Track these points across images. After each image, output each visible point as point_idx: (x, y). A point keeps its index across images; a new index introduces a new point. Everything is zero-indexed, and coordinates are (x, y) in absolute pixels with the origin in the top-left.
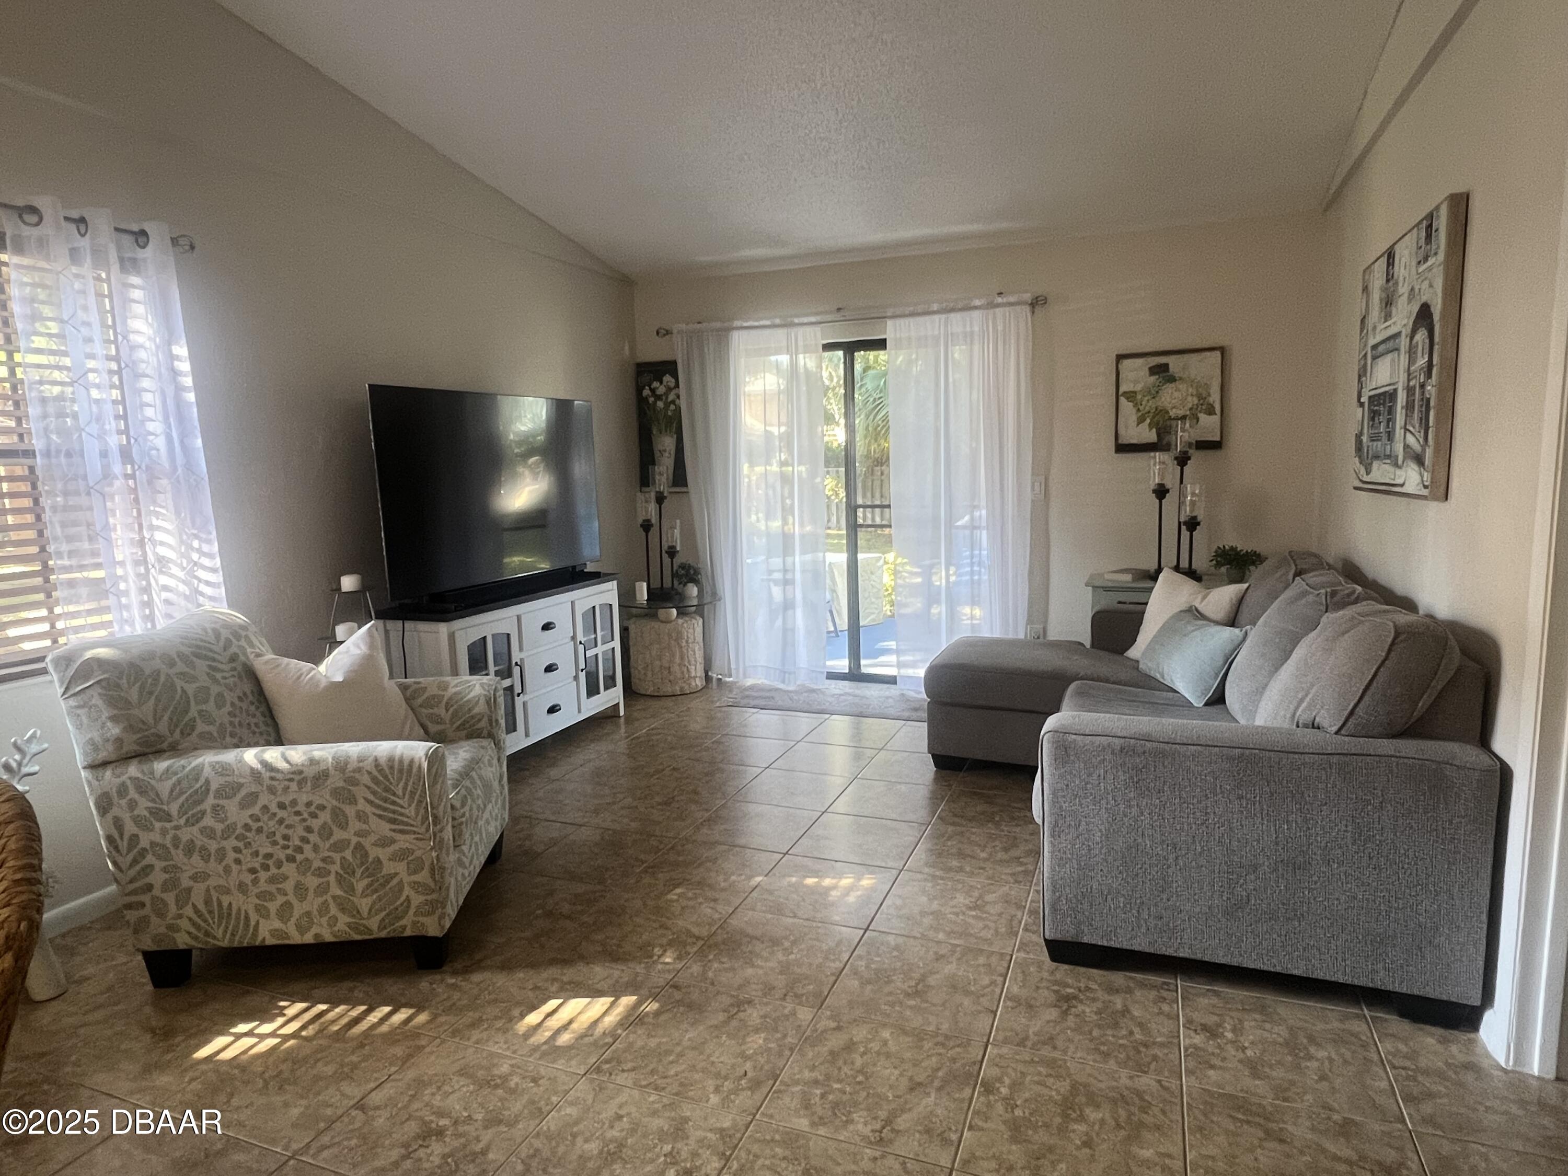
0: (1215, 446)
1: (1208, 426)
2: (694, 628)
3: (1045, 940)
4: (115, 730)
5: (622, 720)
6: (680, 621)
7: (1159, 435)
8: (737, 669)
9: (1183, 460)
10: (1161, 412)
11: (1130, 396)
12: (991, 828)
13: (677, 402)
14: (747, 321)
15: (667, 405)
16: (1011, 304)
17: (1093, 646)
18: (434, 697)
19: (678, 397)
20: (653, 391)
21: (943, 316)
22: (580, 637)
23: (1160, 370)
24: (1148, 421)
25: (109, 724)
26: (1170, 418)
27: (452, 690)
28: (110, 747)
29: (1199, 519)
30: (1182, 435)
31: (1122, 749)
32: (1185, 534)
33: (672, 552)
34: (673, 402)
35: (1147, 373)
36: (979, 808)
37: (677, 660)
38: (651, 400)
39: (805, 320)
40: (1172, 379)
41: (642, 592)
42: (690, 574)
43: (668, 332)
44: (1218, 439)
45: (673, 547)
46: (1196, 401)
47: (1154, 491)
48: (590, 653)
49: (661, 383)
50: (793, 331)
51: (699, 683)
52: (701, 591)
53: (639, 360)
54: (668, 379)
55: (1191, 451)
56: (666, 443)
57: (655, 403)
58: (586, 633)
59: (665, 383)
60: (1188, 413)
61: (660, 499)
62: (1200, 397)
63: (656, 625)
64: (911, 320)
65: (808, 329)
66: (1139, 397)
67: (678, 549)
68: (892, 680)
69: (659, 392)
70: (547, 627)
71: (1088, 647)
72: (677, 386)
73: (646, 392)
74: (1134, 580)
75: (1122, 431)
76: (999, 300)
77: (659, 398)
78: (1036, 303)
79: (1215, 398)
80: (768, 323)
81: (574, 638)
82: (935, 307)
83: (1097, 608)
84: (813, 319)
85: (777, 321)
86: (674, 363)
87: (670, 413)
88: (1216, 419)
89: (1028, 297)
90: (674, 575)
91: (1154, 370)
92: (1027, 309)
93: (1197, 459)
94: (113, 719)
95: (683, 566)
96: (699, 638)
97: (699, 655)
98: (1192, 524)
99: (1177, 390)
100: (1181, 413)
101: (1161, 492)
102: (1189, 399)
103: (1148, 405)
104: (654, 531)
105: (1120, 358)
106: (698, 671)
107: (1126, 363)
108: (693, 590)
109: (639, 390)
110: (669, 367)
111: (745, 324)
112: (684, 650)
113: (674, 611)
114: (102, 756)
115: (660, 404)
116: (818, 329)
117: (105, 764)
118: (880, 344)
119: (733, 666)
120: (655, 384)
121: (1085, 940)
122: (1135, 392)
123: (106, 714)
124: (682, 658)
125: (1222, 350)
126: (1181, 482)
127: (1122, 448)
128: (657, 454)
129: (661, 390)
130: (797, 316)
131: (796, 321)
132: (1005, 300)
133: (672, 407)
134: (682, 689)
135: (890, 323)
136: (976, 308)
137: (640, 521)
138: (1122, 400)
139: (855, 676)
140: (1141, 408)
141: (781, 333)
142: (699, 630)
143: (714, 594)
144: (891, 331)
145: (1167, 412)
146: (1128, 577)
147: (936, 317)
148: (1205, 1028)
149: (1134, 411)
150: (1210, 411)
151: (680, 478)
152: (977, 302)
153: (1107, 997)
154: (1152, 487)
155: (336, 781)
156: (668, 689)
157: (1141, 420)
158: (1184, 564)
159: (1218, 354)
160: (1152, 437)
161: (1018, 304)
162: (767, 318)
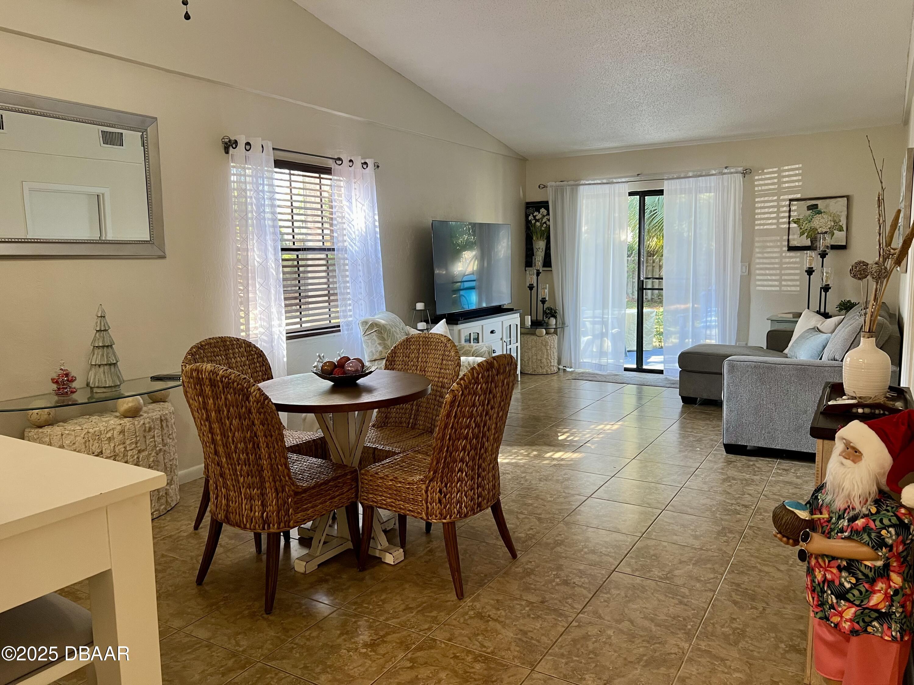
0: (843, 248)
1: (839, 237)
2: (553, 340)
3: (724, 444)
4: (380, 348)
5: (519, 382)
6: (547, 336)
7: (812, 242)
8: (575, 363)
9: (823, 255)
10: (814, 230)
11: (797, 221)
13: (548, 223)
14: (588, 181)
15: (542, 225)
16: (732, 173)
17: (767, 348)
18: (467, 350)
19: (549, 220)
20: (534, 217)
21: (695, 179)
22: (504, 339)
23: (813, 208)
24: (806, 234)
25: (378, 346)
26: (818, 233)
27: (474, 348)
29: (831, 286)
30: (823, 243)
31: (755, 366)
32: (823, 293)
33: (543, 301)
34: (545, 223)
35: (806, 209)
37: (545, 357)
38: (533, 222)
39: (620, 180)
40: (820, 213)
41: (529, 319)
42: (552, 313)
43: (545, 187)
44: (844, 244)
45: (545, 298)
46: (833, 224)
47: (806, 271)
48: (509, 347)
49: (539, 213)
50: (613, 186)
51: (556, 369)
52: (556, 322)
53: (528, 201)
54: (543, 210)
55: (828, 251)
56: (540, 245)
57: (535, 223)
58: (507, 338)
59: (541, 213)
60: (828, 230)
61: (538, 274)
62: (835, 222)
63: (534, 338)
64: (677, 181)
65: (621, 185)
66: (801, 221)
67: (547, 299)
68: (661, 372)
69: (537, 218)
70: (492, 332)
71: (765, 348)
72: (548, 214)
73: (531, 218)
74: (793, 318)
75: (791, 240)
76: (726, 171)
77: (537, 221)
78: (746, 173)
79: (843, 223)
80: (599, 182)
81: (502, 339)
82: (690, 174)
83: (771, 330)
84: (624, 180)
85: (605, 181)
86: (547, 202)
87: (543, 229)
88: (844, 233)
89: (740, 169)
90: (544, 312)
91: (809, 208)
92: (741, 175)
93: (831, 255)
94: (380, 344)
95: (550, 309)
96: (556, 346)
97: (556, 354)
98: (826, 289)
99: (823, 218)
100: (824, 230)
101: (810, 272)
102: (829, 223)
103: (806, 226)
104: (535, 289)
105: (791, 201)
106: (555, 363)
107: (795, 204)
108: (553, 321)
109: (527, 216)
110: (545, 205)
112: (549, 351)
113: (544, 331)
114: (375, 357)
115: (538, 224)
116: (626, 185)
118: (660, 192)
119: (573, 361)
120: (536, 213)
122: (799, 219)
124: (547, 355)
125: (848, 197)
126: (822, 266)
127: (791, 249)
128: (535, 250)
129: (539, 216)
130: (615, 178)
131: (615, 181)
132: (729, 171)
133: (545, 225)
134: (547, 371)
135: (666, 182)
136: (713, 175)
137: (528, 285)
138: (792, 223)
139: (639, 369)
140: (802, 228)
141: (606, 187)
142: (556, 341)
143: (563, 323)
144: (666, 186)
145: (817, 230)
146: (791, 316)
147: (691, 179)
148: (783, 469)
149: (799, 228)
150: (841, 230)
151: (547, 263)
152: (714, 172)
153: (747, 462)
154: (805, 269)
156: (541, 371)
157: (802, 234)
158: (822, 310)
159: (846, 199)
160: (808, 243)
161: (737, 173)
162: (599, 179)
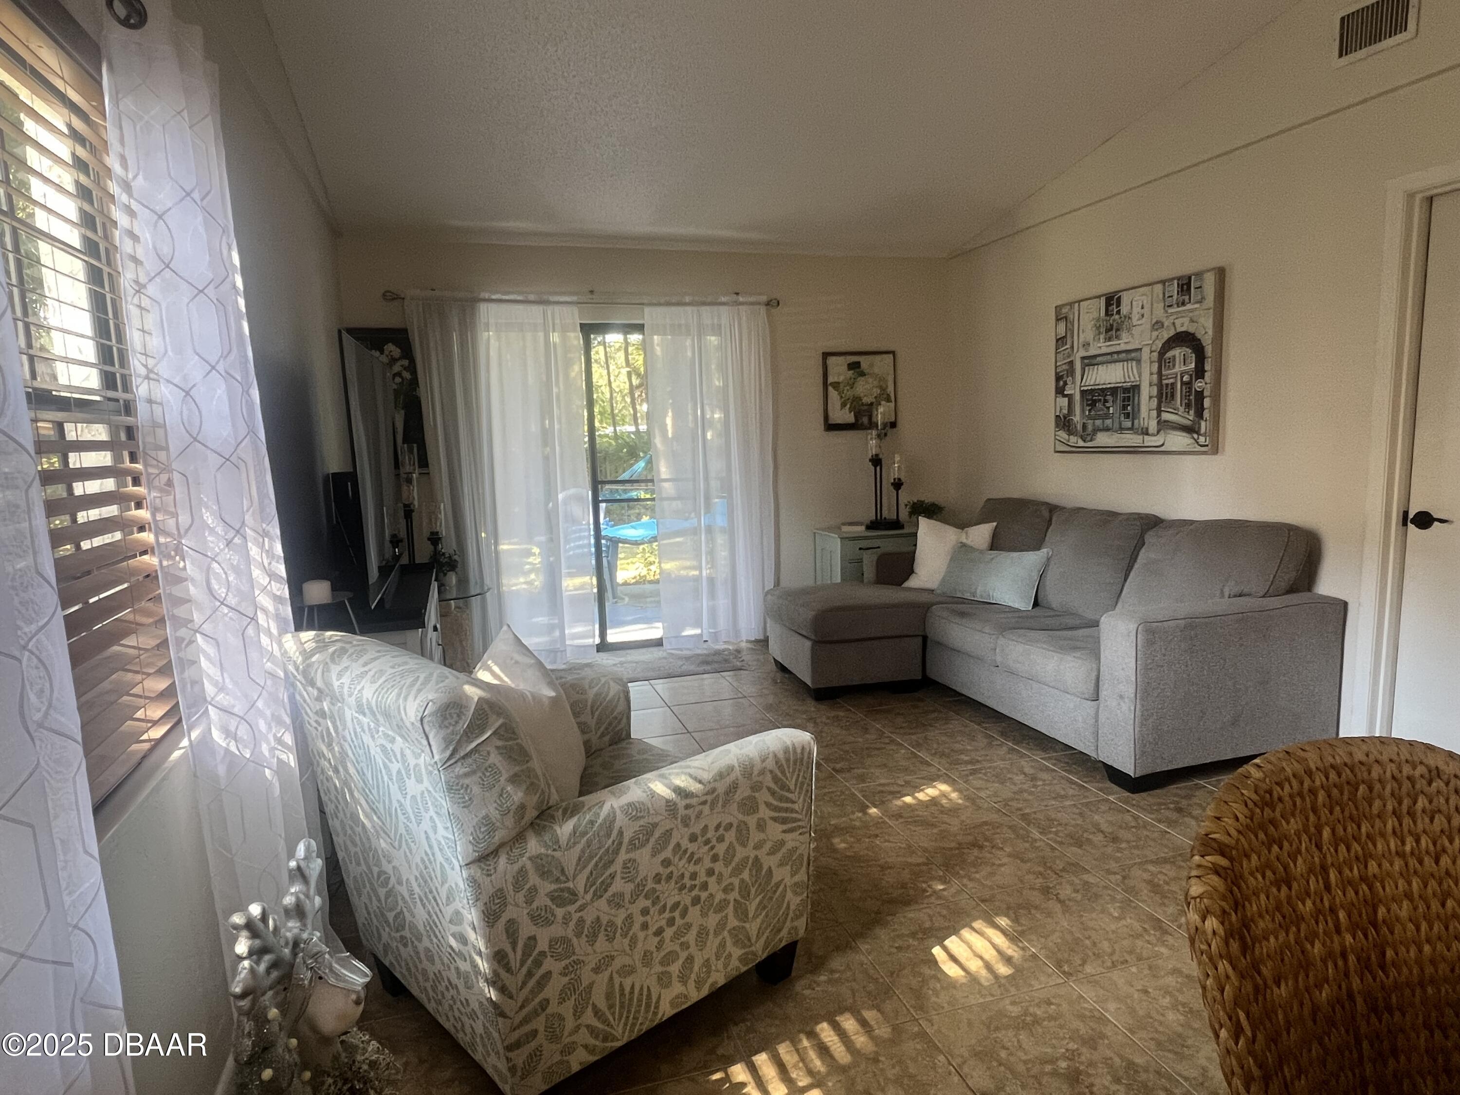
0: (893, 425)
1: (887, 411)
7: (856, 416)
9: (881, 436)
10: (857, 399)
11: (836, 385)
13: (405, 374)
14: (497, 292)
16: (752, 304)
21: (695, 308)
23: (854, 366)
24: (848, 406)
26: (863, 404)
29: (903, 480)
33: (435, 539)
35: (846, 368)
40: (862, 374)
42: (452, 561)
43: (399, 297)
44: (895, 419)
45: (437, 533)
46: (878, 391)
47: (870, 460)
49: (382, 352)
50: (549, 309)
54: (391, 348)
60: (874, 400)
62: (881, 387)
65: (565, 309)
66: (841, 386)
68: (657, 643)
75: (831, 414)
78: (772, 304)
79: (891, 389)
82: (687, 299)
84: (569, 299)
85: (532, 297)
88: (892, 405)
89: (764, 298)
91: (850, 366)
92: (763, 310)
98: (898, 485)
99: (867, 382)
100: (869, 400)
101: (876, 461)
102: (874, 389)
103: (848, 393)
105: (826, 355)
107: (831, 360)
110: (394, 335)
111: (494, 297)
116: (575, 310)
122: (838, 383)
123: (505, 775)
125: (893, 353)
127: (831, 427)
130: (553, 294)
135: (647, 310)
138: (830, 389)
139: (606, 646)
140: (843, 395)
141: (537, 310)
144: (648, 318)
145: (861, 400)
146: (861, 529)
147: (689, 309)
149: (838, 397)
150: (888, 400)
152: (723, 299)
154: (868, 458)
157: (843, 405)
159: (891, 355)
160: (850, 418)
161: (759, 304)
162: (519, 293)
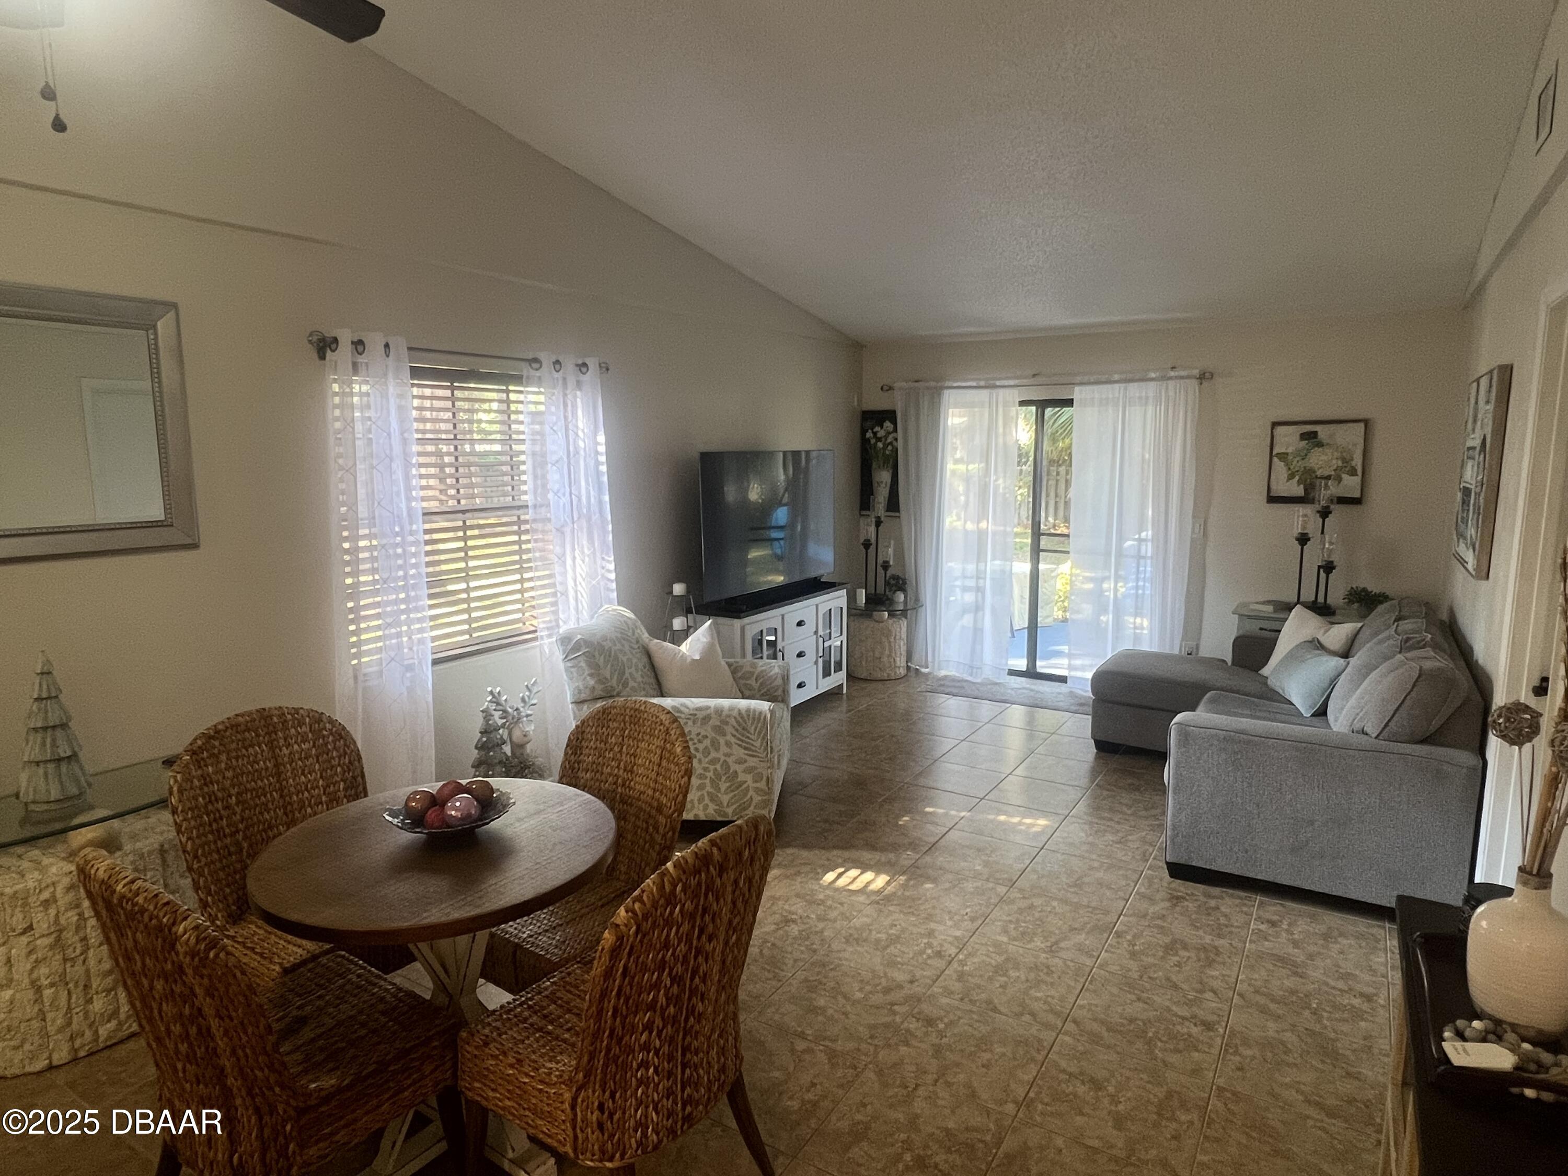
0: (1357, 501)
1: (1350, 485)
2: (901, 627)
3: (1167, 863)
4: (591, 682)
5: (845, 697)
6: (891, 621)
7: (1306, 490)
8: (933, 662)
9: (1325, 513)
10: (1309, 471)
11: (1283, 456)
12: (1137, 796)
13: (895, 443)
14: (957, 381)
15: (886, 446)
16: (1182, 378)
17: (1233, 664)
18: (748, 672)
19: (896, 439)
20: (875, 434)
21: (1123, 385)
22: (821, 632)
23: (1310, 437)
24: (1297, 478)
25: (588, 678)
26: (1316, 477)
27: (759, 669)
28: (588, 691)
29: (1335, 564)
30: (1324, 494)
31: (1224, 738)
32: (1323, 575)
33: (886, 566)
34: (891, 443)
35: (1298, 437)
36: (1129, 781)
37: (887, 652)
38: (873, 441)
39: (1006, 383)
40: (1320, 445)
41: (862, 596)
42: (899, 583)
43: (891, 388)
44: (1357, 495)
45: (888, 562)
46: (1340, 463)
47: (1297, 539)
48: (827, 644)
49: (882, 428)
50: (994, 392)
51: (902, 671)
52: (906, 597)
53: (864, 409)
54: (888, 425)
55: (1332, 507)
56: (883, 477)
57: (876, 443)
58: (824, 627)
59: (885, 428)
60: (1333, 473)
61: (878, 523)
62: (1344, 460)
63: (872, 624)
64: (1095, 387)
65: (1007, 391)
66: (1290, 458)
67: (891, 563)
68: (1063, 679)
69: (879, 435)
70: (800, 624)
71: (1230, 664)
72: (895, 430)
73: (869, 435)
74: (1275, 611)
75: (1274, 486)
76: (1172, 374)
77: (879, 440)
78: (1203, 377)
79: (1358, 462)
80: (974, 384)
81: (816, 632)
82: (1116, 377)
83: (1241, 633)
84: (1012, 382)
85: (982, 383)
86: (894, 412)
87: (887, 452)
88: (1357, 479)
89: (1196, 372)
90: (887, 583)
91: (1304, 436)
92: (1195, 383)
93: (1338, 513)
94: (591, 675)
95: (894, 577)
96: (904, 636)
97: (904, 648)
98: (1328, 568)
99: (1324, 453)
100: (1326, 473)
101: (1303, 539)
102: (1334, 462)
103: (1297, 464)
104: (872, 549)
105: (1275, 425)
106: (901, 662)
107: (1280, 430)
108: (900, 597)
109: (863, 432)
110: (890, 415)
111: (955, 384)
112: (893, 645)
113: (886, 614)
114: (583, 696)
115: (880, 445)
116: (1015, 391)
117: (583, 702)
118: (1069, 403)
119: (930, 659)
120: (877, 429)
121: (1194, 864)
122: (1287, 454)
123: (587, 672)
124: (890, 651)
125: (1366, 422)
126: (1323, 532)
127: (1273, 499)
128: (875, 485)
129: (881, 433)
130: (1000, 379)
131: (998, 383)
132: (1177, 374)
133: (890, 448)
134: (889, 675)
135: (1077, 389)
136: (1152, 379)
137: (862, 541)
138: (1275, 459)
139: (1031, 673)
140: (1292, 467)
141: (985, 393)
142: (904, 629)
143: (917, 600)
144: (1078, 394)
145: (1314, 472)
146: (1270, 608)
147: (1117, 386)
148: (1269, 921)
149: (1285, 469)
150: (1353, 472)
151: (893, 504)
152: (1153, 375)
153: (1205, 900)
154: (1296, 535)
155: (715, 721)
156: (879, 675)
157: (1291, 477)
158: (1321, 599)
159: (1362, 425)
160: (1299, 491)
161: (1188, 377)
162: (972, 380)
